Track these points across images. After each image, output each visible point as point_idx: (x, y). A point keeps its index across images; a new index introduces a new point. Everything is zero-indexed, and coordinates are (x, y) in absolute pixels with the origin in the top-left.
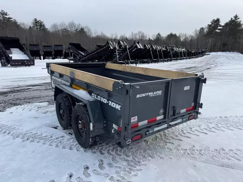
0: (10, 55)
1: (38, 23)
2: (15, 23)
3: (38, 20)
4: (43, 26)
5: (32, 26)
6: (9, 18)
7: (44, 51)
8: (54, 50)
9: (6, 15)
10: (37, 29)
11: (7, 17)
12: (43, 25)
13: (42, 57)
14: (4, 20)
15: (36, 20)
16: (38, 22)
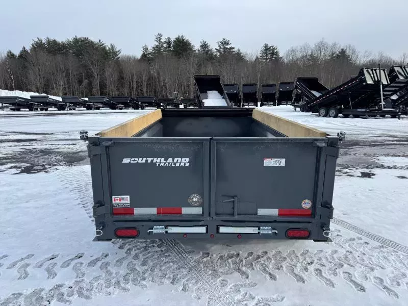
0: (204, 101)
1: (269, 51)
2: (239, 54)
3: (270, 45)
4: (276, 55)
5: (259, 55)
6: (231, 48)
7: (263, 94)
8: (280, 91)
9: (228, 44)
10: (267, 59)
11: (228, 47)
12: (277, 52)
13: (259, 104)
14: (224, 51)
15: (266, 45)
16: (270, 48)
